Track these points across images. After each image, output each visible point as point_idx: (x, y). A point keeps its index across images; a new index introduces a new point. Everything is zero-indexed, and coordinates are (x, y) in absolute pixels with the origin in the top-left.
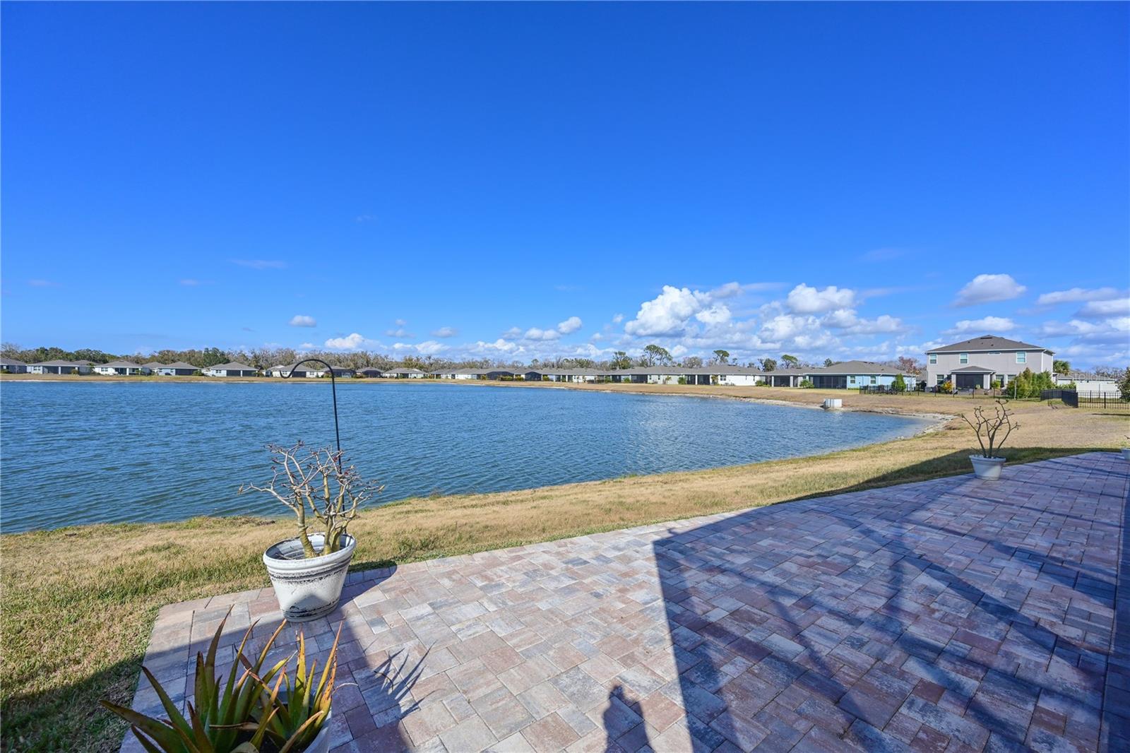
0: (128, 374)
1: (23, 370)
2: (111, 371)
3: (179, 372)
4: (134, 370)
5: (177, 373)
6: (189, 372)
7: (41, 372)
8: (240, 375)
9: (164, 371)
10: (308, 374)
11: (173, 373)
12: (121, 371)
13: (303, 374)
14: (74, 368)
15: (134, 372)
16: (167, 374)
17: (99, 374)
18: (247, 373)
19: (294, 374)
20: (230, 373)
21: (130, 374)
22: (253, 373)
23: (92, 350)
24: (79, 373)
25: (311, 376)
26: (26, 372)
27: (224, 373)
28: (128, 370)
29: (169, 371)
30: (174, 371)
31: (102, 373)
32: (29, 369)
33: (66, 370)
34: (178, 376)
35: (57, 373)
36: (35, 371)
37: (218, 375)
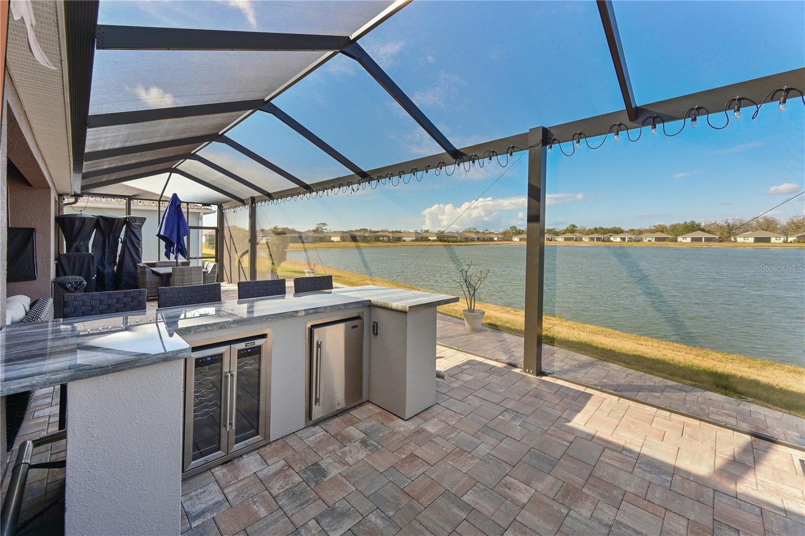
0: (626, 241)
1: (581, 240)
2: (618, 240)
3: (657, 239)
4: (630, 238)
5: (655, 241)
6: (664, 239)
7: (588, 240)
8: (702, 241)
9: (648, 239)
10: (773, 240)
11: (653, 240)
12: (623, 239)
13: (767, 240)
14: (601, 238)
15: (630, 240)
16: (649, 241)
17: (613, 241)
18: (707, 240)
19: (757, 240)
20: (693, 240)
21: (628, 241)
22: (713, 239)
23: (617, 227)
24: (604, 241)
25: (777, 242)
26: (582, 240)
27: (689, 240)
28: (627, 239)
29: (650, 239)
30: (654, 238)
31: (614, 240)
32: (584, 239)
33: (598, 239)
34: (656, 242)
35: (594, 241)
36: (586, 239)
37: (684, 241)
